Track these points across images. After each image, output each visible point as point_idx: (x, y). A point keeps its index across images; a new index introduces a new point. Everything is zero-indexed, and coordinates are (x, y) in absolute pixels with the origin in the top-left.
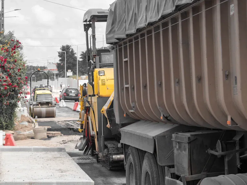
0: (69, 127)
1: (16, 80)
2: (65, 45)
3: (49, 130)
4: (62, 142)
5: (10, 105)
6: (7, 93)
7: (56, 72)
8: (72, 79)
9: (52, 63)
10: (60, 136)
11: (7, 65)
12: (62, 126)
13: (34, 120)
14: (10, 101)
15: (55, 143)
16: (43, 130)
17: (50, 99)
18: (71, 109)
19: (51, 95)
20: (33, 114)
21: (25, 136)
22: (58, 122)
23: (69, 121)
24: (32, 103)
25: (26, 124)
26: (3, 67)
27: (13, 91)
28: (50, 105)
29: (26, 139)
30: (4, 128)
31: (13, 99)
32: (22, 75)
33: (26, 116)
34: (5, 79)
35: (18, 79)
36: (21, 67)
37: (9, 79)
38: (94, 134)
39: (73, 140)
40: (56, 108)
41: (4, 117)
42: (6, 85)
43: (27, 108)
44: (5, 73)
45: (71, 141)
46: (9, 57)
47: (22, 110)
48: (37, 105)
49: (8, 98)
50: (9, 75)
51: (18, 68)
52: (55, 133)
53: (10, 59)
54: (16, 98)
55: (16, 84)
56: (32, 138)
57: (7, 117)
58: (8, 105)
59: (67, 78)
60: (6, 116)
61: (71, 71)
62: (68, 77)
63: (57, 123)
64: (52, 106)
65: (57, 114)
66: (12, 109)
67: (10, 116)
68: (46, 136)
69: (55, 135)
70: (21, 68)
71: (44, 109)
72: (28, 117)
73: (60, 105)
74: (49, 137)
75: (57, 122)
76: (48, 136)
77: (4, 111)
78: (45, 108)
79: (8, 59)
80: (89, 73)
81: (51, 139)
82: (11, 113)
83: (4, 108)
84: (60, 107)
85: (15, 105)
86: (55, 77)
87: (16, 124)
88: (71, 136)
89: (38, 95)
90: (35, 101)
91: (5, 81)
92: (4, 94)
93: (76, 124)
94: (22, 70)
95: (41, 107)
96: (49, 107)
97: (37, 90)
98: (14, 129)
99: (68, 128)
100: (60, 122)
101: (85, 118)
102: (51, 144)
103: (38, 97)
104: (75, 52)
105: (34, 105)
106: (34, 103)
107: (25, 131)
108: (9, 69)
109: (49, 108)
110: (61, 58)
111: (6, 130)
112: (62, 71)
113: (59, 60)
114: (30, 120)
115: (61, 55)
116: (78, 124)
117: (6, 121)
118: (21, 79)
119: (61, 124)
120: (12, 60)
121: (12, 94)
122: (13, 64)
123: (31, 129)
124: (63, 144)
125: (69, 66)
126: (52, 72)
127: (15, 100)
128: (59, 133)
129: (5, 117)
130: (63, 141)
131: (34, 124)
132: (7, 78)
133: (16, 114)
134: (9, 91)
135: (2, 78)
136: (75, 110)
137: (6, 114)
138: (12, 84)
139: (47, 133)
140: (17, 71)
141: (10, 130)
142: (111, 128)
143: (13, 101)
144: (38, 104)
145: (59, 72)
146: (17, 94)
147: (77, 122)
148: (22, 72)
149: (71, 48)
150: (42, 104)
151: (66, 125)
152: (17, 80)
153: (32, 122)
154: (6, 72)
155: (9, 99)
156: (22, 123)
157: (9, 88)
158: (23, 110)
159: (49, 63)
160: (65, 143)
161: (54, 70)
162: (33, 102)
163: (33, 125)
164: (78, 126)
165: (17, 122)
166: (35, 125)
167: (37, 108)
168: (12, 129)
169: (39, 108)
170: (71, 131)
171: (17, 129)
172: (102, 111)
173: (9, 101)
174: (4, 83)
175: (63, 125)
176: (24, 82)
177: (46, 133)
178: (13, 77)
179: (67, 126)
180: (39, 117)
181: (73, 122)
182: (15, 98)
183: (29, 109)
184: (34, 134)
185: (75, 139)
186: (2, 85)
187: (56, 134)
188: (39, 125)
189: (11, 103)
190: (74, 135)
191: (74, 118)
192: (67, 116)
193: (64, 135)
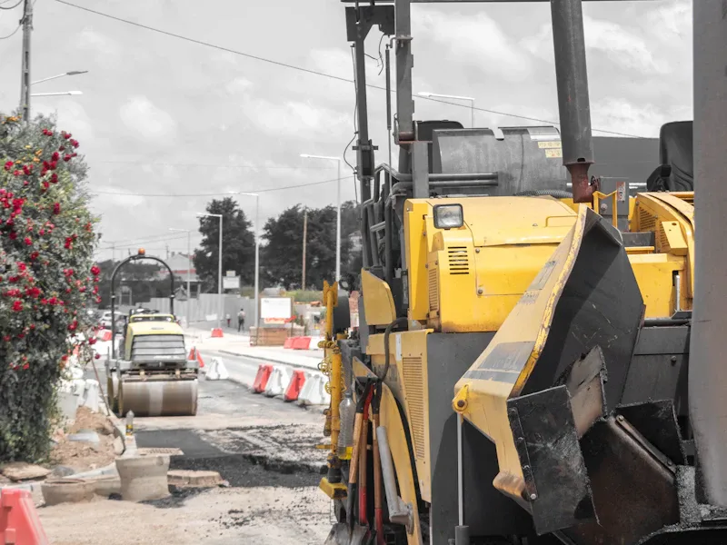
0: (248, 453)
1: (56, 280)
2: (220, 199)
3: (176, 463)
4: (229, 520)
5: (32, 373)
6: (23, 324)
7: (191, 278)
8: (239, 296)
9: (180, 253)
10: (218, 489)
11: (25, 221)
12: (222, 449)
13: (121, 425)
14: (33, 354)
15: (202, 523)
16: (153, 465)
17: (177, 351)
18: (245, 387)
19: (180, 338)
20: (121, 405)
21: (88, 487)
22: (207, 431)
23: (244, 429)
24: (117, 365)
25: (95, 438)
26: (10, 229)
27: (44, 319)
28: (178, 372)
29: (89, 501)
30: (12, 453)
31: (44, 347)
32: (79, 261)
33: (95, 409)
34: (14, 273)
35: (64, 276)
36: (75, 232)
37: (29, 272)
38: (404, 511)
39: (270, 511)
40: (199, 382)
41: (10, 416)
42: (18, 295)
43: (97, 383)
44: (17, 253)
45: (262, 514)
46: (34, 193)
47: (80, 391)
48: (134, 371)
49: (28, 345)
50: (33, 260)
51: (66, 234)
52: (197, 479)
53: (37, 200)
54: (58, 346)
55: (55, 294)
56: (114, 496)
57: (24, 413)
58: (25, 371)
59: (225, 295)
60: (20, 409)
61: (237, 275)
62: (227, 291)
63: (203, 435)
64: (184, 376)
65: (202, 403)
66: (42, 385)
67: (35, 409)
68: (167, 487)
69: (200, 486)
70: (77, 235)
71: (156, 387)
72: (101, 412)
73: (207, 375)
74: (178, 495)
75: (203, 432)
76: (172, 488)
77: (10, 394)
78: (163, 383)
79: (29, 203)
80: (372, 228)
81: (186, 502)
82: (38, 399)
83: (9, 380)
84: (208, 379)
85: (52, 372)
86: (188, 292)
87: (57, 439)
88: (261, 489)
89: (137, 339)
90: (128, 358)
91: (15, 280)
92: (9, 330)
93: (270, 440)
94: (80, 244)
95: (146, 378)
96: (174, 380)
97: (135, 320)
98: (48, 460)
99: (244, 456)
100: (211, 431)
101: (356, 436)
102: (183, 525)
103: (136, 346)
104: (247, 221)
105: (123, 372)
106: (125, 365)
107: (87, 466)
108: (30, 238)
109: (173, 383)
110: (206, 237)
111: (17, 463)
112: (210, 274)
113: (200, 241)
114: (107, 425)
115: (208, 227)
116: (281, 443)
117: (19, 429)
118: (75, 276)
119: (216, 441)
120: (43, 203)
121: (40, 330)
122: (46, 220)
123: (110, 459)
124: (232, 529)
125: (229, 259)
126: (180, 278)
127: (53, 352)
128: (213, 477)
129: (15, 416)
130: (233, 515)
131: (123, 440)
132: (22, 267)
133: (58, 405)
134: (29, 317)
135: (4, 268)
136: (258, 392)
137: (19, 404)
138: (42, 292)
139: (169, 477)
140: (63, 245)
141: (31, 462)
142: (533, 496)
143: (46, 355)
144: (137, 367)
145: (201, 278)
146: (59, 331)
147: (274, 434)
148: (80, 249)
149: (236, 208)
150: (150, 369)
151: (237, 443)
152: (62, 280)
153: (117, 433)
154: (22, 247)
155: (31, 350)
156: (80, 437)
157: (28, 306)
158: (86, 390)
159: (170, 254)
160: (241, 524)
161: (185, 272)
162: (121, 361)
163: (118, 443)
164: (280, 451)
165: (61, 431)
166: (124, 447)
167: (134, 384)
168: (40, 460)
169: (139, 384)
170: (256, 469)
171: (58, 457)
172: (461, 404)
173: (29, 357)
174: (12, 288)
175: (224, 444)
176: (86, 285)
177: (165, 478)
178: (45, 267)
179: (240, 449)
180: (139, 414)
181: (259, 435)
182: (54, 346)
183: (105, 387)
184: (119, 479)
185: (278, 506)
186: (4, 297)
187: (203, 481)
188: (140, 444)
189: (35, 363)
190: (273, 488)
191: (259, 416)
192: (236, 411)
193: (233, 484)
